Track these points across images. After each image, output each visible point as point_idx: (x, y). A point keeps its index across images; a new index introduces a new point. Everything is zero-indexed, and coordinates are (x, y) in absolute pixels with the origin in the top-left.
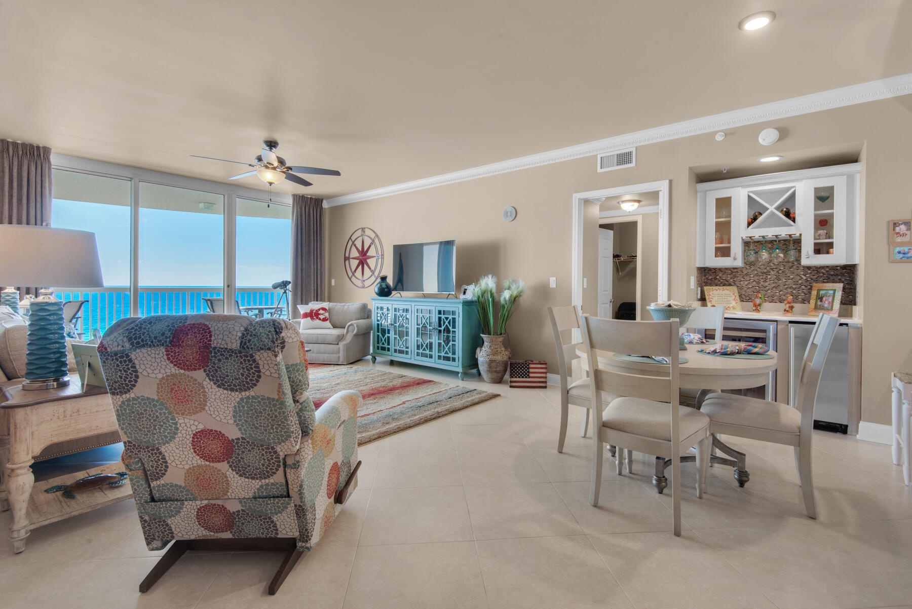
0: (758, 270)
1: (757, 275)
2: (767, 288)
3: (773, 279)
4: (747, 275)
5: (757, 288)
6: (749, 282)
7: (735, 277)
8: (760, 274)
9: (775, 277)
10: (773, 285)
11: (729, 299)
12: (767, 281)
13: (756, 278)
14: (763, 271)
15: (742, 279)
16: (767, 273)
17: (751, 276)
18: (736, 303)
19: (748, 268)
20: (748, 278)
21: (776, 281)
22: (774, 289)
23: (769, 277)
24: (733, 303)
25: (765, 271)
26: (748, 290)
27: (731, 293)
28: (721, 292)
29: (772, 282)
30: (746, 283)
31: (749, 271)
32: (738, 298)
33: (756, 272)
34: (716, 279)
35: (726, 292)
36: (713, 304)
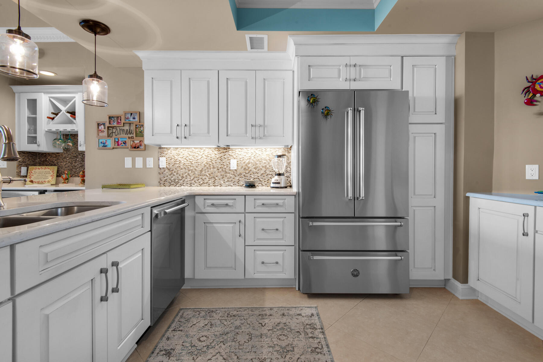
0: (72, 154)
1: (71, 158)
2: (77, 167)
3: (80, 161)
4: (65, 158)
5: (71, 167)
6: (66, 163)
7: (58, 159)
8: (73, 157)
9: (81, 159)
10: (80, 165)
11: (47, 175)
12: (76, 162)
13: (70, 160)
14: (74, 155)
15: (62, 161)
16: (76, 157)
17: (68, 159)
18: (52, 178)
19: (66, 153)
20: (65, 160)
21: (81, 162)
22: (80, 168)
23: (78, 159)
24: (50, 178)
25: (75, 155)
26: (66, 169)
27: (51, 172)
28: (43, 170)
29: (80, 163)
30: (65, 163)
31: (66, 155)
32: (55, 175)
33: (70, 156)
34: (46, 161)
35: (47, 170)
36: (32, 179)
